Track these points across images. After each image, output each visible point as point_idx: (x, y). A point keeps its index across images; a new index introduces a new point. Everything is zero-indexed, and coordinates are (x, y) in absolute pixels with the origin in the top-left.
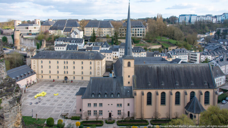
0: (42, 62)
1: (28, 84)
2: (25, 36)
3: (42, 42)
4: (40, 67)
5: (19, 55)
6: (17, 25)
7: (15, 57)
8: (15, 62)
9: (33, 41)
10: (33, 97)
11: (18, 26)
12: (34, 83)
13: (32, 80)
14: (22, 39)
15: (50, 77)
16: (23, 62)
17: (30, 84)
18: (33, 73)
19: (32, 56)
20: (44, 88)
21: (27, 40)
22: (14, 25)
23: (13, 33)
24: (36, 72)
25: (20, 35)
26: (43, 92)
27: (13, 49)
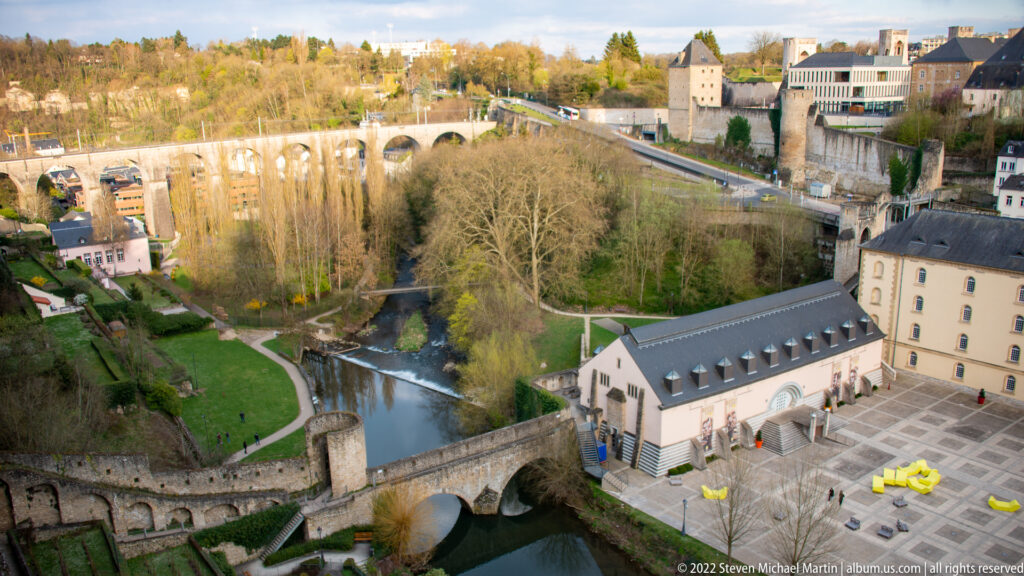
0: (922, 278)
1: (836, 391)
2: (832, 121)
3: (926, 157)
4: (908, 304)
5: (800, 216)
6: (797, 59)
7: (781, 226)
8: (780, 253)
9: (874, 148)
10: (864, 481)
11: (801, 65)
12: (869, 389)
13: (860, 373)
14: (820, 131)
15: (960, 372)
16: (816, 255)
17: (849, 388)
18: (866, 331)
19: (866, 232)
20: (923, 432)
21: (840, 138)
22: (780, 62)
23: (778, 99)
24: (883, 327)
25: (812, 109)
26: (922, 464)
27: (772, 180)
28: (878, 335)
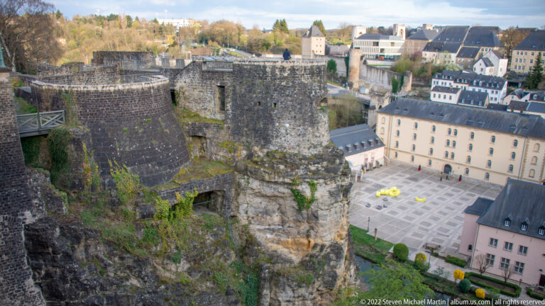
0: (399, 123)
1: (366, 166)
2: (370, 62)
3: (405, 78)
4: (394, 133)
5: (354, 101)
6: (357, 35)
7: (347, 104)
8: (347, 115)
9: (386, 74)
10: (374, 193)
11: (359, 38)
12: (379, 166)
13: (375, 159)
14: (365, 67)
15: (413, 159)
16: (361, 117)
17: (371, 165)
18: (378, 143)
19: (380, 107)
20: (396, 179)
21: (373, 70)
22: (351, 35)
23: (348, 53)
24: (385, 142)
25: (362, 57)
26: (395, 188)
27: (345, 87)
28: (382, 145)
